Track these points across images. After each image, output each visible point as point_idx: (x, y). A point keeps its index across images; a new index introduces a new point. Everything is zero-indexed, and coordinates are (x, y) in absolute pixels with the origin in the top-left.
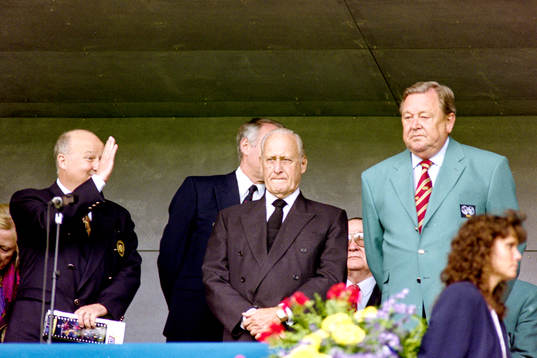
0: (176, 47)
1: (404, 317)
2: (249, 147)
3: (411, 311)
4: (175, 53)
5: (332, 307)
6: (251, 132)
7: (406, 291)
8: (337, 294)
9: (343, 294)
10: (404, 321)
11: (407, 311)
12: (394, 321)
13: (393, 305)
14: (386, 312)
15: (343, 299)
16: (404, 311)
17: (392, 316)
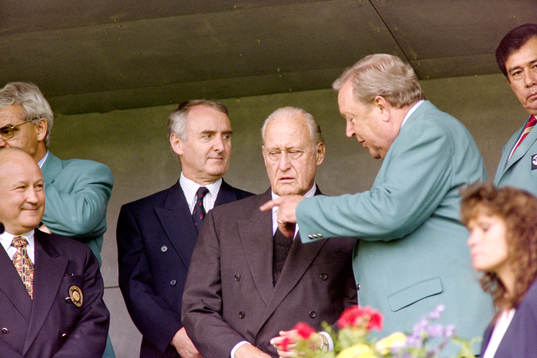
0: (114, 18)
1: (441, 341)
2: (181, 144)
3: (449, 333)
4: (113, 26)
5: (348, 339)
6: (179, 122)
7: (441, 308)
8: (352, 320)
9: (359, 321)
10: (442, 347)
11: (444, 333)
12: (429, 347)
13: (426, 328)
14: (418, 337)
15: (359, 327)
16: (440, 334)
17: (425, 341)
